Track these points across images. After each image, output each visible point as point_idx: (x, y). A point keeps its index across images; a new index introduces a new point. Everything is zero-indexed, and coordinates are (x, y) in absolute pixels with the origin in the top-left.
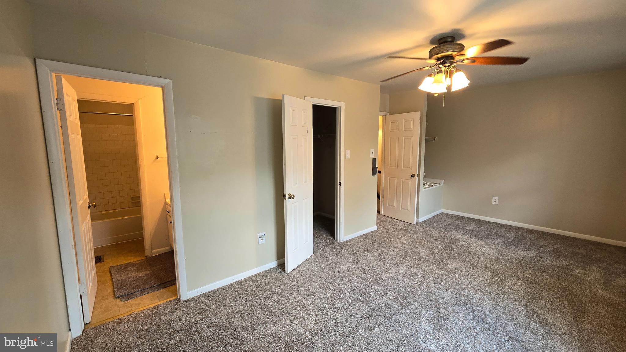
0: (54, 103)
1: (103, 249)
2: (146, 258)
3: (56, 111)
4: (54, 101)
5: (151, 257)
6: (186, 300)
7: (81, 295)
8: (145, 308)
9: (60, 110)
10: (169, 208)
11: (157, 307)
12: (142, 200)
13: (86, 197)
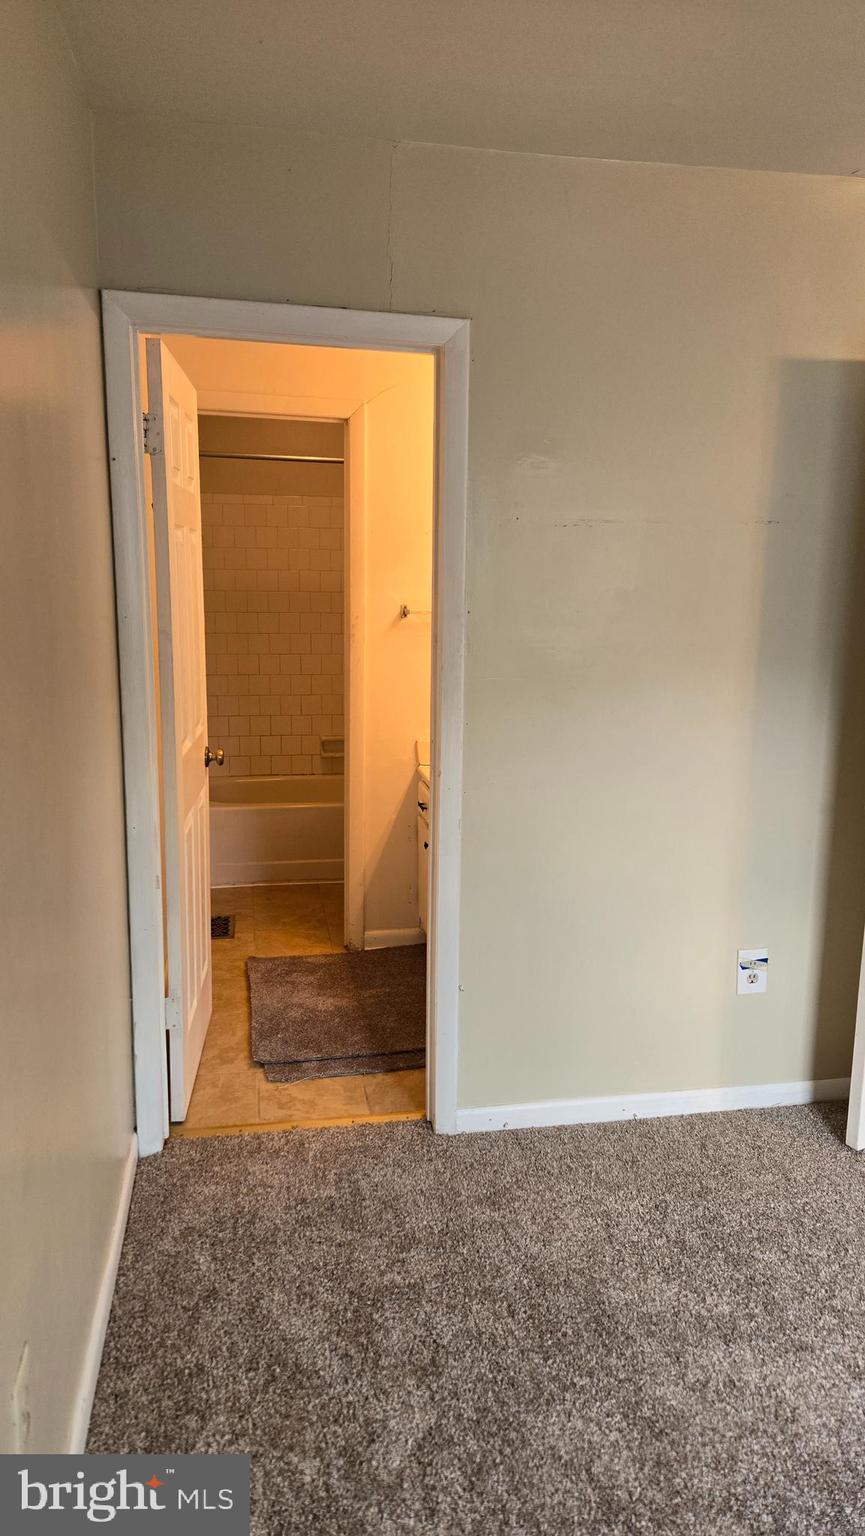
0: (138, 426)
1: (236, 895)
2: (344, 951)
3: (140, 454)
4: (138, 424)
5: (359, 953)
6: (450, 1134)
7: (168, 1032)
8: (326, 1124)
9: (151, 450)
10: (425, 795)
11: (362, 1131)
12: (348, 753)
13: (202, 728)
